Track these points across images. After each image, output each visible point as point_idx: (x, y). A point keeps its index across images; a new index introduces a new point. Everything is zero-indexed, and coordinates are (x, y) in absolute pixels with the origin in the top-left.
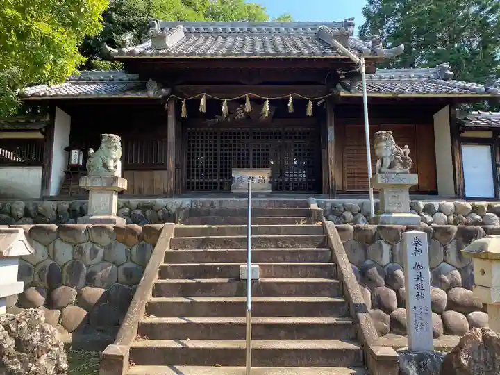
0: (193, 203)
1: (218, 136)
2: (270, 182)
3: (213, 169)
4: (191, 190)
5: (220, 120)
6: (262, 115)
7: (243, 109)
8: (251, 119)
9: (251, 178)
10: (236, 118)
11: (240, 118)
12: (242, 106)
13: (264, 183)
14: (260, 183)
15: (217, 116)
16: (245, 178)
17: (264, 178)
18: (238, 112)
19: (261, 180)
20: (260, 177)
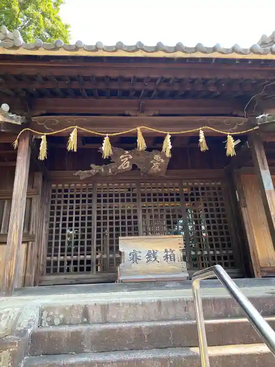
0: (45, 314)
1: (95, 199)
2: (184, 258)
3: (86, 240)
4: (52, 274)
5: (97, 171)
6: (154, 164)
7: (128, 157)
8: (139, 169)
9: (152, 252)
10: (119, 168)
11: (125, 169)
12: (127, 152)
13: (174, 260)
14: (167, 261)
15: (92, 166)
16: (141, 252)
17: (174, 252)
18: (122, 160)
19: (169, 256)
20: (166, 251)
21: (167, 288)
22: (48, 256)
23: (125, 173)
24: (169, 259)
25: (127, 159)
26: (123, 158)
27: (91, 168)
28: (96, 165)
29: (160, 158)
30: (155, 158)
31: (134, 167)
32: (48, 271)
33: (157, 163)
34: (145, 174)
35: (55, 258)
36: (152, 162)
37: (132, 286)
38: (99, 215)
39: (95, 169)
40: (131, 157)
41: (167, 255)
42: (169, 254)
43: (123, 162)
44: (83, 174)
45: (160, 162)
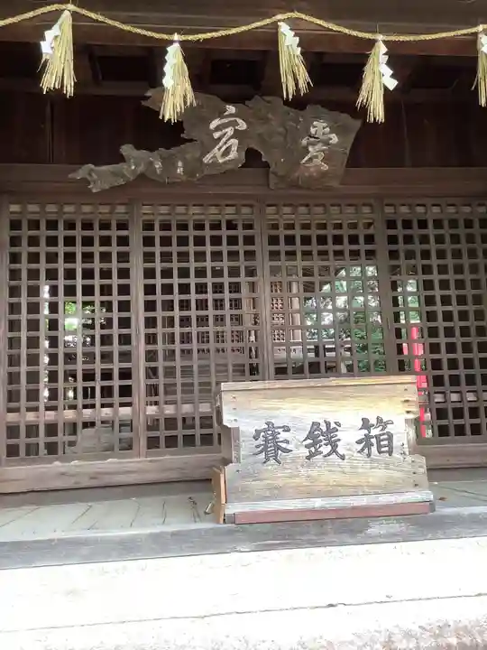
2: (420, 446)
4: (23, 460)
5: (141, 169)
6: (310, 149)
7: (234, 124)
8: (267, 165)
9: (324, 429)
10: (207, 159)
11: (225, 163)
12: (231, 109)
13: (390, 453)
14: (369, 455)
15: (127, 150)
16: (289, 430)
17: (390, 428)
18: (216, 135)
19: (374, 441)
20: (366, 424)
21: (370, 537)
22: (10, 410)
23: (225, 175)
24: (374, 449)
25: (230, 131)
26: (218, 128)
27: (121, 159)
28: (138, 147)
29: (328, 129)
30: (313, 131)
31: (252, 157)
32: (12, 451)
33: (319, 146)
34: (282, 178)
35: (31, 417)
36: (304, 142)
37: (265, 535)
38: (150, 298)
39: (135, 160)
40: (242, 125)
41: (368, 437)
42: (374, 432)
43: (220, 139)
44: (99, 176)
45: (326, 143)
